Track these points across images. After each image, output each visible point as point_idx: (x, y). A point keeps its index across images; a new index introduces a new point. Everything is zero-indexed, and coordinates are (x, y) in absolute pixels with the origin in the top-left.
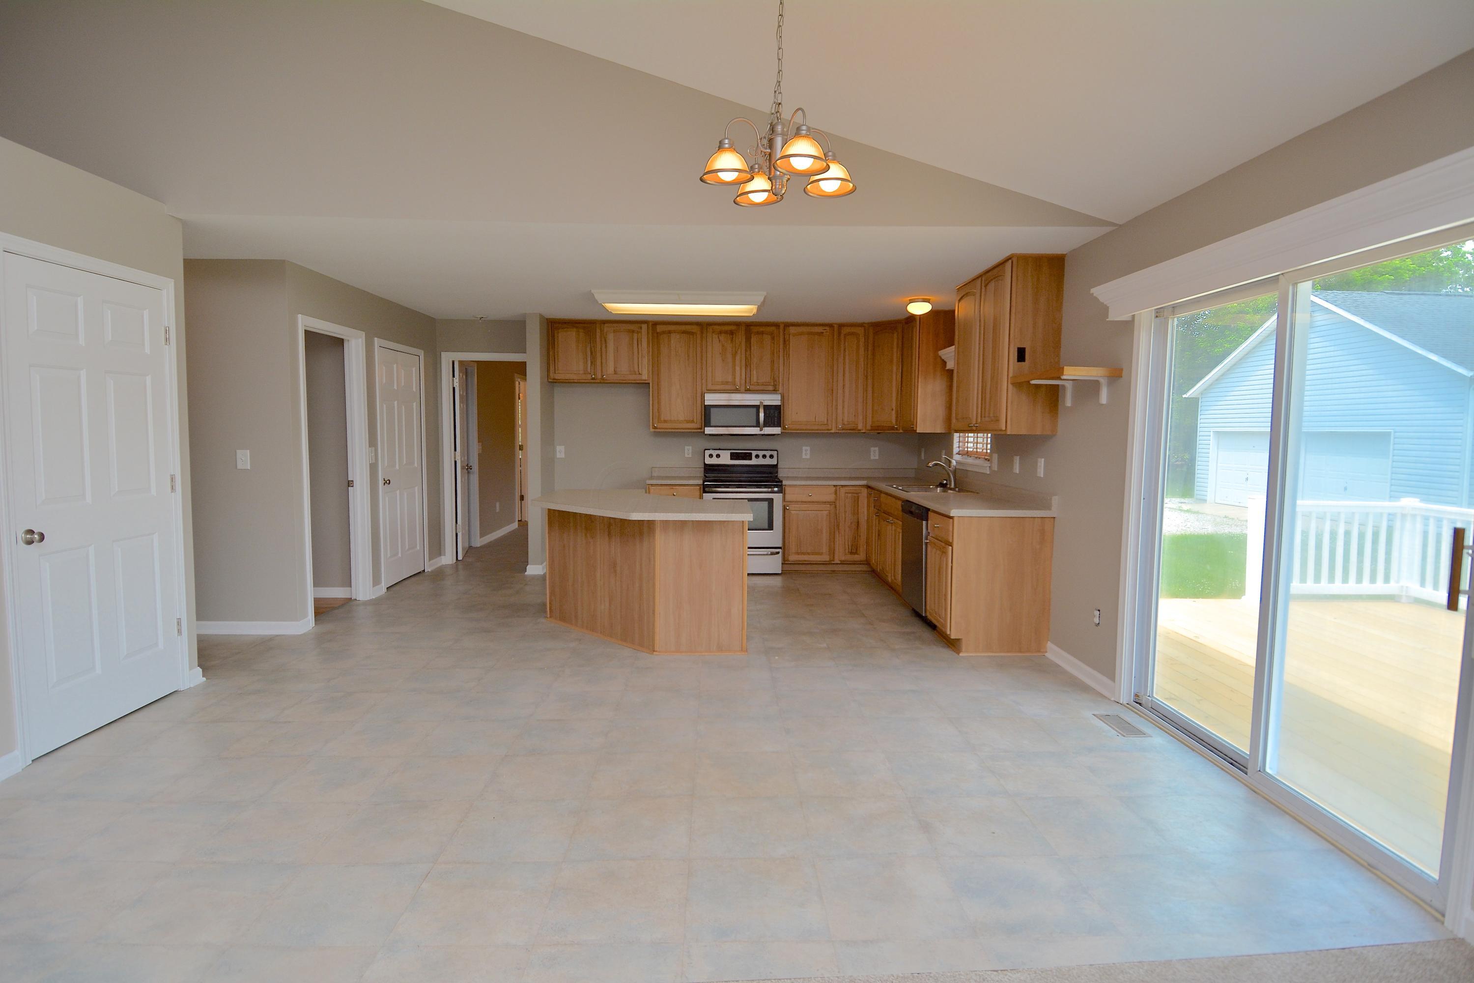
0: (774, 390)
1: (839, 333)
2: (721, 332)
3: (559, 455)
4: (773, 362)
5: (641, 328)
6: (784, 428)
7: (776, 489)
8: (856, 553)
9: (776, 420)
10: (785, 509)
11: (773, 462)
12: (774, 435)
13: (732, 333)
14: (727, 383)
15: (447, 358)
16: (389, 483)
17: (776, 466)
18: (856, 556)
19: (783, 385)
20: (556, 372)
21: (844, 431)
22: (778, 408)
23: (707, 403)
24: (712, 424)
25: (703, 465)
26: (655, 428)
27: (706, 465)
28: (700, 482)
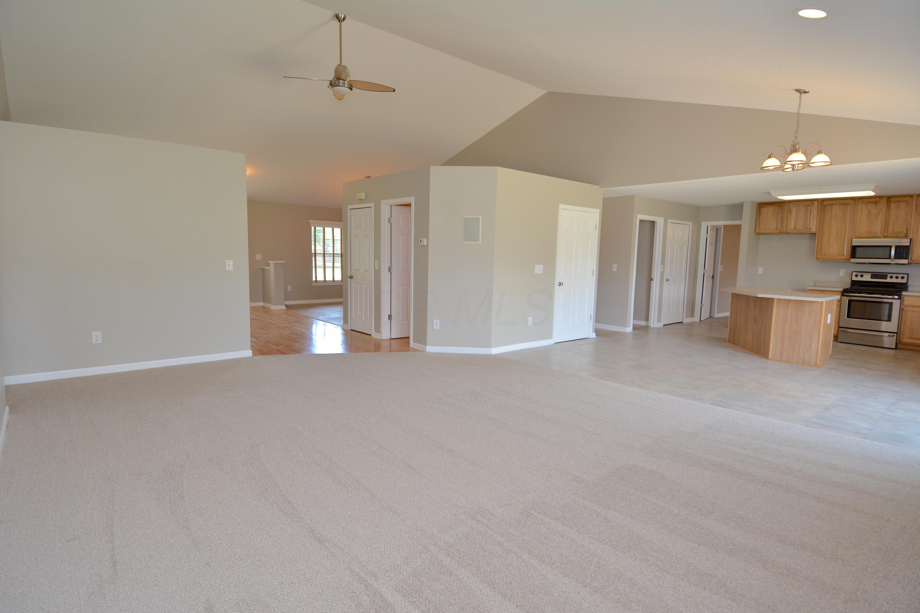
0: (906, 237)
2: (868, 203)
3: (759, 272)
4: (906, 219)
5: (814, 203)
6: (911, 260)
7: (896, 297)
9: (905, 255)
10: (901, 308)
11: (904, 281)
12: (903, 264)
13: (876, 202)
14: (870, 233)
15: (704, 225)
16: (668, 281)
17: (905, 284)
19: (912, 233)
20: (760, 229)
22: (907, 248)
23: (853, 244)
24: (856, 257)
25: (851, 281)
26: (817, 258)
27: (852, 281)
28: (841, 290)
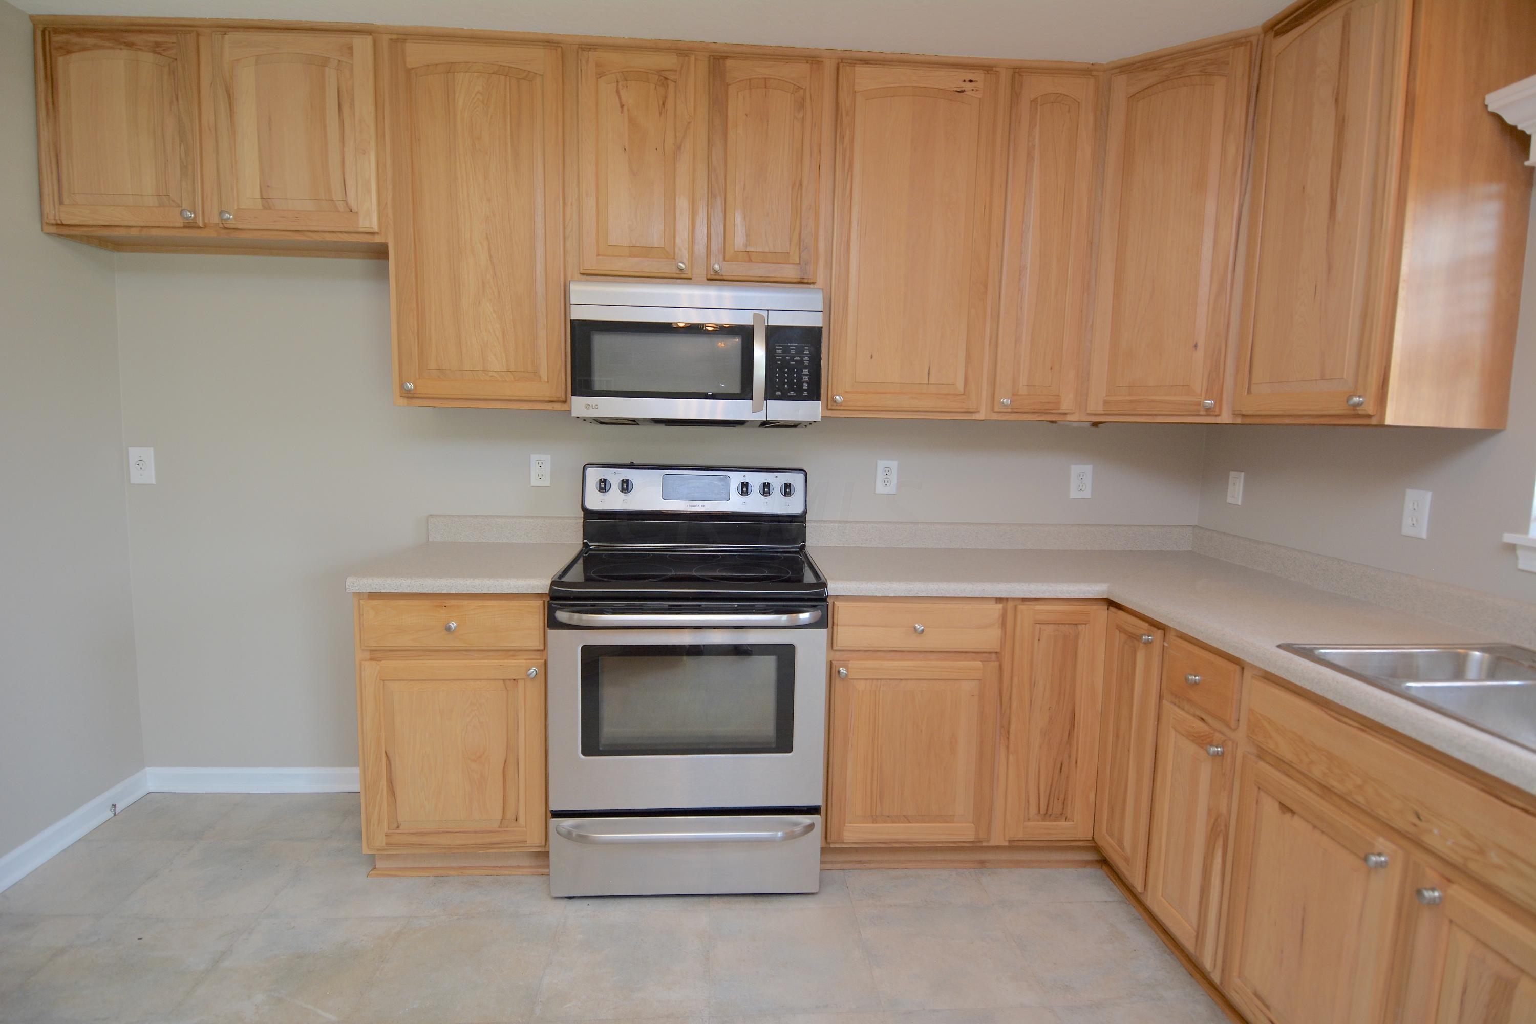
0: (801, 280)
1: (1015, 95)
4: (798, 185)
5: (351, 48)
6: (831, 405)
7: (804, 616)
8: (1063, 815)
9: (806, 378)
10: (832, 673)
11: (793, 506)
12: (795, 425)
13: (663, 78)
14: (647, 251)
17: (800, 519)
18: (1063, 823)
19: (829, 265)
20: (66, 201)
21: (1013, 417)
22: (812, 336)
23: (579, 314)
24: (597, 387)
25: (582, 514)
26: (409, 396)
27: (589, 514)
28: (541, 584)
